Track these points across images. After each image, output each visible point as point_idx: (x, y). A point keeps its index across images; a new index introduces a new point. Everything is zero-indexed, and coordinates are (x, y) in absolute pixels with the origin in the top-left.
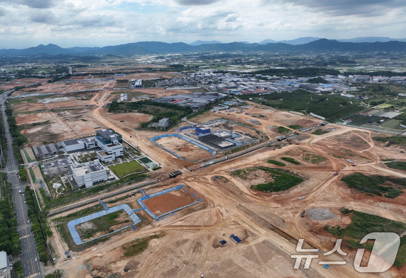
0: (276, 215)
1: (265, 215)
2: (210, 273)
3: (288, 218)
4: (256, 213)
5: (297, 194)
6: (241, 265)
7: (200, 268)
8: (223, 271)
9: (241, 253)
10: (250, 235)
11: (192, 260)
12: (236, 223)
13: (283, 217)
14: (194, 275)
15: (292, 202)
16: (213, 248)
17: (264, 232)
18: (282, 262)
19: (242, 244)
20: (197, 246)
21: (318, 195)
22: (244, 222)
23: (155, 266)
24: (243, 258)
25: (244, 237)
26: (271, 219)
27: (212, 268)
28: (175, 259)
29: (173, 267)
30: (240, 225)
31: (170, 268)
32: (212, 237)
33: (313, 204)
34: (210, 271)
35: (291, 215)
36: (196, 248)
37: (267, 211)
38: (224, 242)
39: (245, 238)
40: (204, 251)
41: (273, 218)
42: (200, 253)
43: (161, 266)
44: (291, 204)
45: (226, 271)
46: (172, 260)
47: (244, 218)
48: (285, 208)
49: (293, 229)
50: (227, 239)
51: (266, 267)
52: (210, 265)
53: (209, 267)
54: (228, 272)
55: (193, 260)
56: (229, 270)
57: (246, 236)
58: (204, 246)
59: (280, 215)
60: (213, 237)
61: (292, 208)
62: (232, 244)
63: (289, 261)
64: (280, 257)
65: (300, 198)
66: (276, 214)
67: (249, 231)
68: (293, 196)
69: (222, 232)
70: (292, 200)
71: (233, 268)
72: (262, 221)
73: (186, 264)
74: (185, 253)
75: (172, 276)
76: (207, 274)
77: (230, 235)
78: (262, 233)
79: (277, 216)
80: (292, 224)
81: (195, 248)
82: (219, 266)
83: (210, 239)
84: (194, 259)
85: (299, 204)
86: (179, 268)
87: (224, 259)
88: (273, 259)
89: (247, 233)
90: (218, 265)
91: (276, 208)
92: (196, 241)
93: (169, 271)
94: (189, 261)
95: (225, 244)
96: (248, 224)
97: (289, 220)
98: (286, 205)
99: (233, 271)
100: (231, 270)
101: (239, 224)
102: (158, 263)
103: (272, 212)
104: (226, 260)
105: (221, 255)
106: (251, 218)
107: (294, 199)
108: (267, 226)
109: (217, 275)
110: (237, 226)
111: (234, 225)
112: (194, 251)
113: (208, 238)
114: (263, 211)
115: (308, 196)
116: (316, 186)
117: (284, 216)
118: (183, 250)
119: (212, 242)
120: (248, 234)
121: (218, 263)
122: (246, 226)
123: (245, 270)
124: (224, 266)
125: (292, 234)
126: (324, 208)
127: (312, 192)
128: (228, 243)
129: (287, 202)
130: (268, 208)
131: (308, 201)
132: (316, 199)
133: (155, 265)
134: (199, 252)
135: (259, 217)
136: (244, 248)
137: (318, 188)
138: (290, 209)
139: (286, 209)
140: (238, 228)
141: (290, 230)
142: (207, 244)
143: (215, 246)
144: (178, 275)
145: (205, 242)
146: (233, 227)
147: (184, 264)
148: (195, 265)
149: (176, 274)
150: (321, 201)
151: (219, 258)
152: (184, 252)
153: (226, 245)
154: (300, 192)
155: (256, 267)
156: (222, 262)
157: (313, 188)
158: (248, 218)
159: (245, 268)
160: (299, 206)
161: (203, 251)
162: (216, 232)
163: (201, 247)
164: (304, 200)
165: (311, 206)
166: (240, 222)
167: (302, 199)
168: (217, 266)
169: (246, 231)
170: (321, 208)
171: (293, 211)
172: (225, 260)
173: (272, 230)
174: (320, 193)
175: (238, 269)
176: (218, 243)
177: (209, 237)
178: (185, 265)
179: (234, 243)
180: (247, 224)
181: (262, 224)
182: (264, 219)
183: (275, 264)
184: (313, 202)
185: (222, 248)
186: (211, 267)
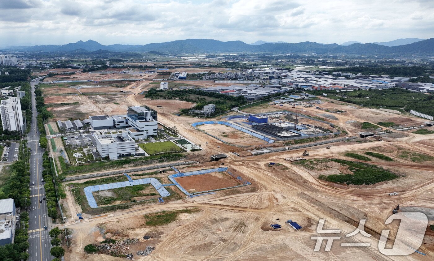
0: (354, 208)
1: (338, 206)
2: (256, 254)
3: (372, 212)
4: (325, 203)
5: (387, 189)
6: (299, 252)
7: (242, 248)
8: (273, 255)
9: (301, 240)
10: (314, 223)
12: (296, 210)
13: (365, 210)
14: (233, 254)
15: (379, 197)
16: (261, 231)
17: (335, 223)
18: (361, 257)
19: (302, 232)
20: (240, 226)
21: (421, 194)
22: (308, 210)
23: (183, 239)
24: (303, 245)
25: (306, 225)
26: (347, 211)
27: (258, 250)
28: (210, 235)
29: (205, 242)
30: (302, 213)
31: (201, 243)
32: (261, 220)
33: (413, 203)
34: (255, 253)
35: (378, 210)
36: (239, 228)
37: (342, 202)
38: (277, 227)
39: (308, 226)
40: (249, 232)
41: (350, 210)
42: (243, 233)
43: (190, 239)
44: (378, 199)
45: (278, 255)
46: (205, 236)
47: (308, 207)
48: (368, 202)
49: (380, 224)
50: (282, 223)
51: (336, 259)
52: (256, 246)
53: (254, 249)
54: (280, 257)
55: (233, 239)
56: (282, 255)
57: (310, 224)
58: (249, 227)
59: (361, 208)
60: (263, 220)
61: (379, 204)
62: (288, 229)
63: (373, 257)
64: (358, 251)
65: (391, 194)
66: (355, 207)
67: (313, 220)
68: (381, 191)
69: (276, 217)
70: (379, 195)
71: (289, 254)
72: (334, 212)
73: (223, 242)
74: (224, 231)
75: (204, 251)
76: (251, 255)
77: (286, 221)
78: (333, 223)
79: (356, 209)
80: (378, 219)
81: (237, 227)
82: (268, 249)
83: (258, 221)
84: (235, 238)
85: (390, 201)
86: (214, 244)
87: (276, 243)
88: (348, 252)
89: (311, 221)
90: (267, 247)
91: (355, 200)
92: (239, 221)
93: (201, 245)
94: (228, 239)
95: (279, 229)
96: (312, 212)
97: (373, 215)
98: (369, 199)
99: (288, 257)
100: (284, 255)
101: (300, 212)
102: (187, 236)
103: (349, 204)
104: (279, 245)
105: (272, 239)
106: (317, 207)
107: (383, 194)
108: (340, 217)
109: (265, 257)
110: (297, 213)
111: (292, 211)
112: (235, 230)
113: (255, 220)
114: (336, 202)
115: (405, 193)
116: (417, 184)
117: (366, 209)
118: (221, 228)
119: (260, 224)
120: (312, 222)
121: (268, 247)
122: (310, 215)
123: (305, 258)
124: (275, 250)
125: (378, 230)
126: (430, 208)
127: (411, 190)
128: (282, 228)
129: (373, 197)
130: (342, 200)
131: (404, 198)
132: (417, 197)
133: (183, 238)
134: (241, 232)
135: (328, 207)
136: (306, 236)
137: (421, 187)
138: (376, 204)
139: (370, 203)
140: (298, 215)
141: (376, 225)
142: (252, 226)
143: (265, 228)
144: (211, 250)
145: (251, 224)
146: (292, 213)
147: (220, 241)
148: (235, 244)
149: (209, 250)
150: (424, 201)
151: (269, 242)
152: (222, 230)
153: (280, 230)
154: (393, 189)
155: (321, 257)
156: (273, 246)
157: (412, 186)
158: (313, 207)
159: (305, 256)
160: (390, 202)
161: (247, 232)
162: (268, 216)
163: (246, 228)
164: (397, 197)
165: (408, 204)
166: (300, 209)
167: (395, 196)
168: (266, 249)
169: (309, 220)
170: (426, 207)
171: (380, 206)
172: (277, 244)
173: (348, 222)
174: (424, 192)
175: (296, 256)
176: (269, 226)
177: (257, 219)
178: (222, 243)
179: (292, 229)
180: (311, 212)
181: (333, 215)
182: (336, 211)
183: (351, 257)
184: (412, 200)
185: (274, 232)
186: (257, 248)
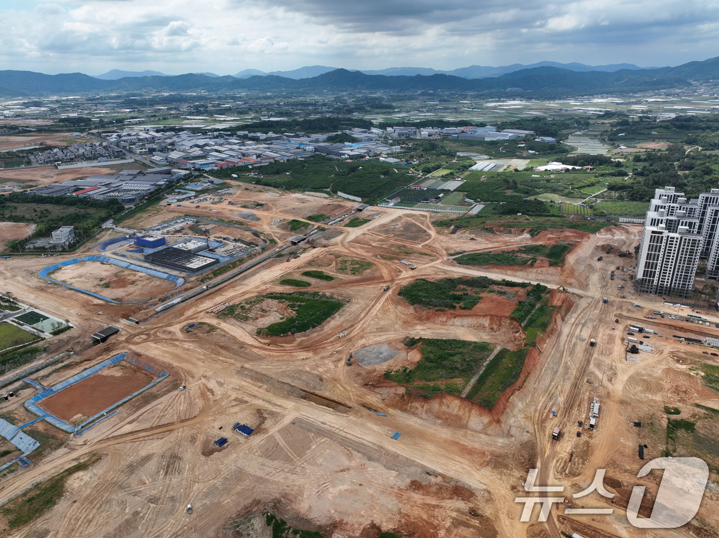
0: (307, 372)
1: (288, 376)
2: (205, 503)
3: (327, 372)
4: (274, 376)
5: (336, 328)
6: (259, 473)
7: (184, 502)
8: (229, 494)
9: (257, 451)
10: (267, 416)
11: (165, 491)
12: (240, 401)
13: (319, 372)
14: (174, 519)
15: (329, 344)
16: (203, 458)
17: (291, 406)
18: (328, 448)
19: (256, 436)
20: (172, 462)
21: (369, 325)
22: (255, 396)
23: (87, 527)
24: (261, 460)
25: (257, 422)
26: (300, 379)
27: (206, 495)
28: (130, 499)
29: (126, 517)
30: (248, 404)
31: (120, 520)
32: (198, 438)
33: (363, 341)
34: (204, 502)
35: (331, 366)
36: (171, 466)
37: (292, 367)
38: (222, 442)
39: (260, 424)
40: (187, 467)
41: (303, 378)
42: (179, 473)
43: (100, 522)
44: (329, 347)
45: (235, 491)
46: (123, 503)
47: (254, 389)
48: (320, 356)
49: (338, 388)
50: (227, 434)
51: (303, 464)
52: (203, 489)
53: (200, 495)
54: (238, 493)
55: (167, 491)
56: (239, 488)
57: (262, 419)
58: (185, 459)
59: (313, 369)
60: (201, 438)
61: (332, 355)
62: (238, 440)
63: (339, 442)
64: (323, 440)
65: (341, 335)
66: (308, 369)
67: (265, 410)
68: (330, 334)
69: (217, 425)
70: (329, 341)
71: (247, 482)
72: (286, 387)
73: (154, 503)
74: (150, 482)
75: (128, 534)
76: (199, 508)
77: (231, 427)
78: (288, 407)
79: (309, 373)
80: (335, 380)
81: (168, 467)
82: (220, 487)
83: (195, 442)
84: (170, 488)
85: (341, 346)
86: (141, 515)
87: (227, 471)
88: (314, 447)
89: (262, 414)
90: (217, 485)
91: (306, 359)
92: (168, 454)
93: (120, 526)
94: (160, 495)
95: (226, 445)
96: (262, 397)
97: (329, 375)
98: (320, 352)
99: (247, 488)
100: (242, 487)
101: (247, 402)
102: (93, 518)
103: (300, 368)
104: (231, 473)
105: (221, 466)
106: (265, 387)
107: (333, 338)
108: (294, 394)
109: (219, 503)
110: (244, 406)
111: (236, 405)
112: (166, 473)
113: (191, 441)
114: (285, 370)
115: (354, 329)
116: (363, 310)
117: (320, 370)
118: (144, 478)
119: (199, 447)
120: (265, 415)
121: (218, 482)
122: (259, 403)
123: (268, 480)
124: (229, 485)
125: (338, 397)
126: (380, 343)
127: (359, 322)
128: (230, 441)
129: (322, 346)
130: (292, 363)
131: (354, 337)
132: (366, 331)
133: (86, 525)
134: (177, 473)
135: (278, 381)
136: (262, 442)
137: (367, 313)
138: (328, 357)
139: (323, 358)
140: (245, 409)
141: (334, 391)
142: (190, 454)
143: (207, 453)
144: (140, 528)
145: (187, 451)
146: (236, 409)
147: (149, 504)
148: (172, 499)
149: (136, 528)
150: (373, 334)
151: (218, 472)
152: (147, 482)
153: (228, 446)
154: (341, 326)
155: (286, 470)
156: (225, 478)
157: (359, 316)
158: (260, 387)
159: (267, 477)
160: (341, 348)
161: (185, 468)
162: (206, 427)
163: (181, 462)
164: (348, 337)
165: (360, 345)
166: (246, 398)
167: (345, 336)
168: (217, 488)
169: (259, 412)
170: (376, 344)
171: (333, 359)
172: (229, 472)
173: (304, 398)
174: (371, 320)
175: (256, 482)
176: (212, 445)
177: (193, 440)
178: (152, 505)
179: (241, 437)
180: (259, 398)
181: (286, 393)
182: (288, 384)
183: (318, 454)
184: (362, 337)
185: (221, 454)
186: (204, 492)
